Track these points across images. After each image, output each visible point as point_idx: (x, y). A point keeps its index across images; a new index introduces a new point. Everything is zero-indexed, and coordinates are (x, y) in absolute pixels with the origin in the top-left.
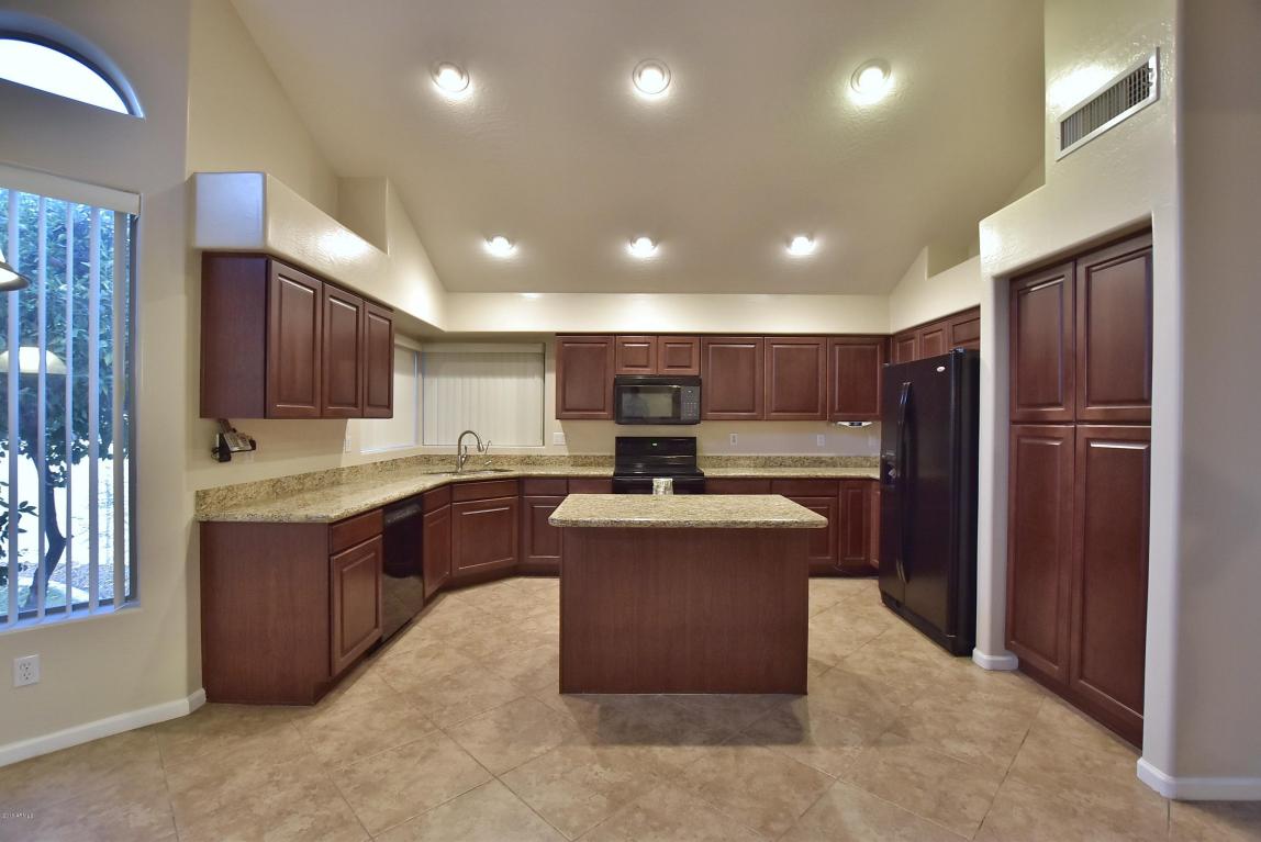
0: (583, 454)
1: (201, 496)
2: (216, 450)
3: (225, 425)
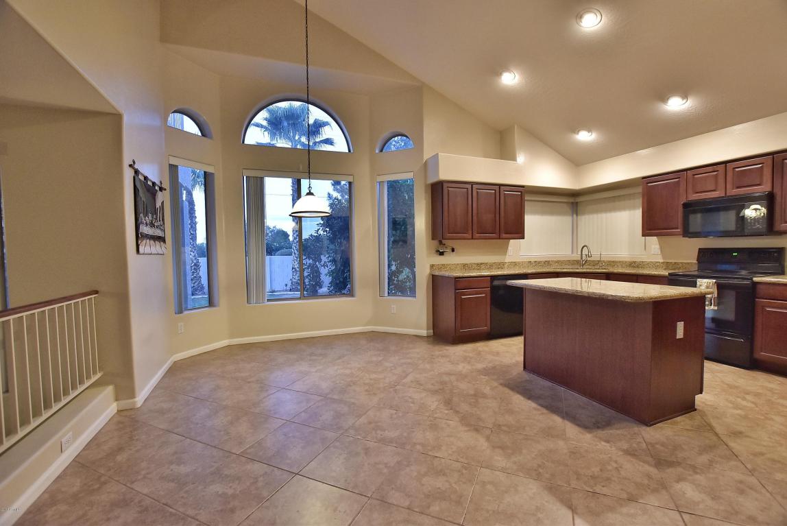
0: (673, 261)
1: (432, 266)
2: (438, 251)
3: (441, 242)
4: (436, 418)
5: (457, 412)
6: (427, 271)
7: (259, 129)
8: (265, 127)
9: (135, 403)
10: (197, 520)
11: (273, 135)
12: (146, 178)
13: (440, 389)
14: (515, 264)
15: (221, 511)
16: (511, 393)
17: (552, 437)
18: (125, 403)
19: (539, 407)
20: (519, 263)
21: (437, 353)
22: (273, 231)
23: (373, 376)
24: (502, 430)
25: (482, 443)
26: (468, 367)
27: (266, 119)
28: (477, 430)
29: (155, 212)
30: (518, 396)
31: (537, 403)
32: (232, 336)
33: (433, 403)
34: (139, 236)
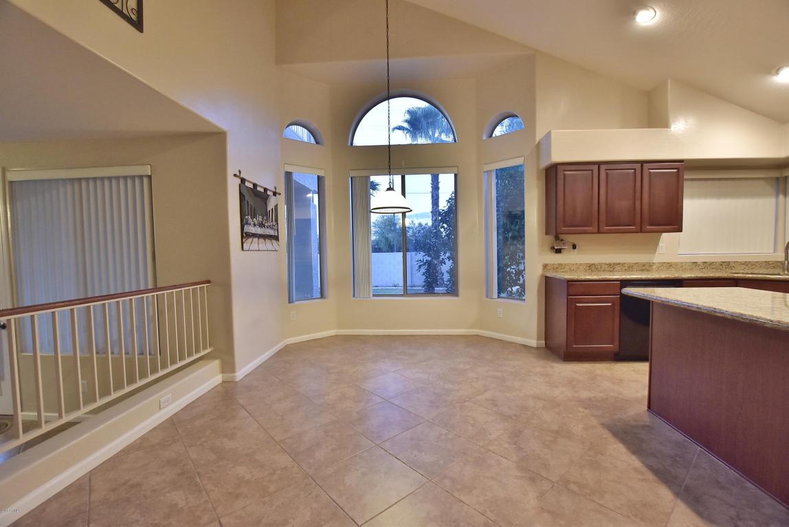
1: (545, 266)
2: (553, 248)
3: (557, 238)
4: (489, 450)
5: (520, 449)
6: (539, 271)
7: (401, 131)
8: (407, 129)
9: (234, 377)
10: (208, 496)
11: (414, 136)
12: (255, 185)
13: (515, 415)
14: (670, 265)
15: (230, 493)
16: (611, 439)
17: (642, 519)
18: (228, 376)
19: (644, 469)
20: (676, 264)
21: (538, 369)
22: (425, 228)
23: (449, 386)
24: (568, 489)
25: (530, 500)
26: (569, 394)
27: (406, 121)
28: (532, 480)
29: (266, 214)
30: (621, 446)
31: (643, 462)
32: (339, 327)
33: (497, 430)
34: (245, 236)
